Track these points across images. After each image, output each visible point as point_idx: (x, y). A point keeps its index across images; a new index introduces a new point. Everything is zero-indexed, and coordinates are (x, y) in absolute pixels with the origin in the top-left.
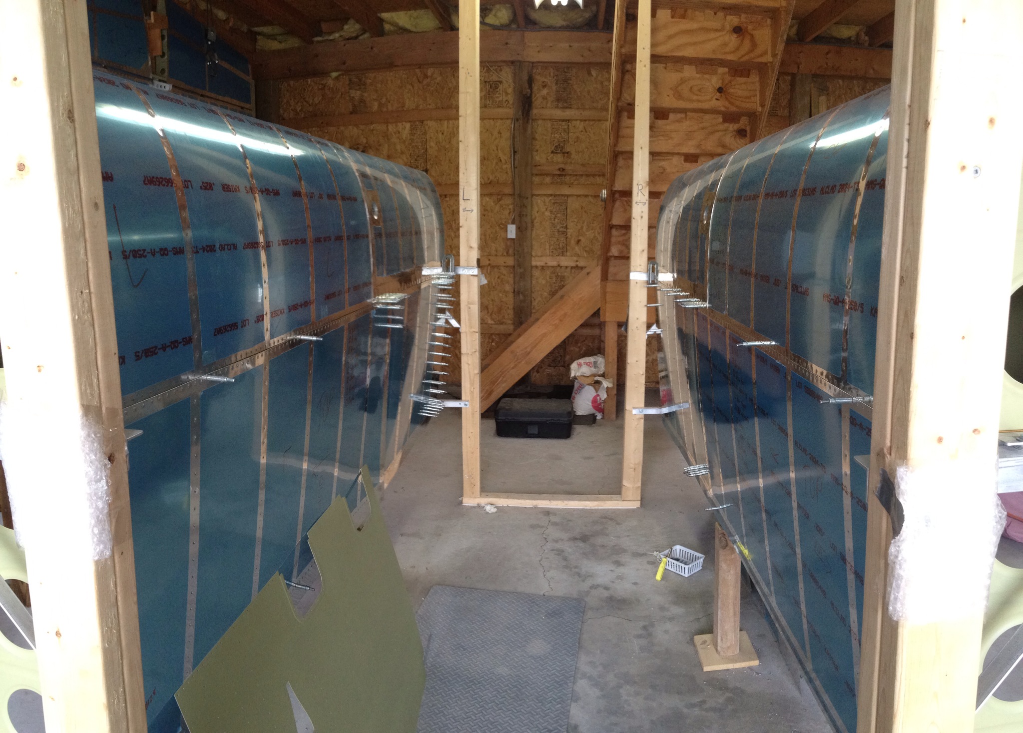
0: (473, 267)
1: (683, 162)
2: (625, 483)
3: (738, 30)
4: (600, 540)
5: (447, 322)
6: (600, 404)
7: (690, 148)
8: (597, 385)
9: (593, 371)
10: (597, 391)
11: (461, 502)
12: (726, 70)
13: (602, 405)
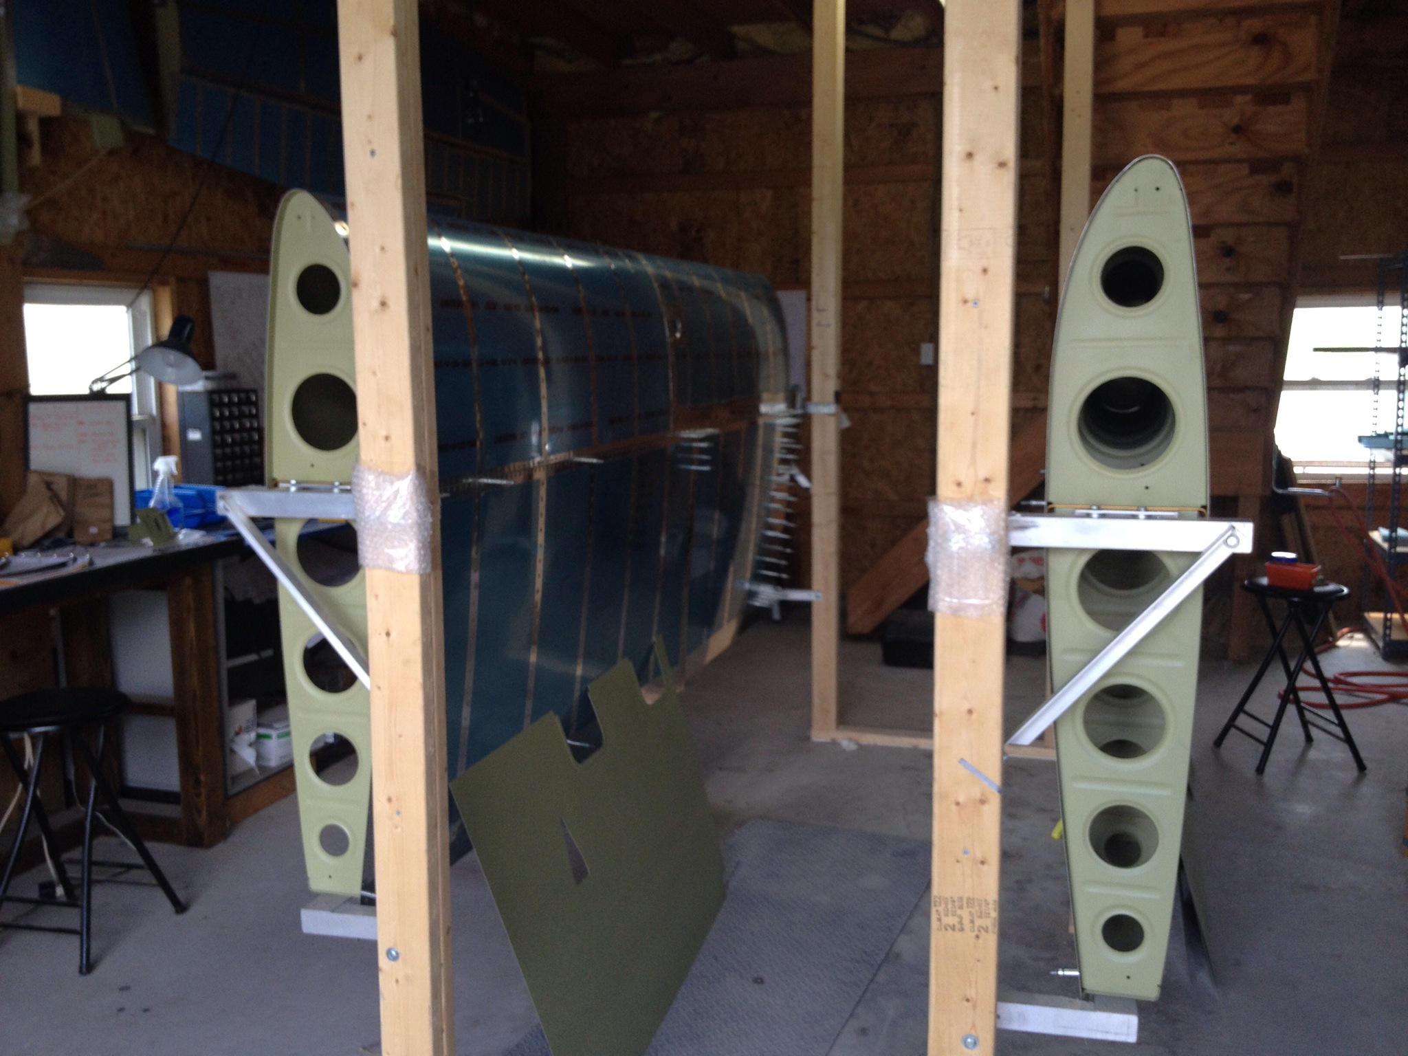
0: (827, 404)
3: (1261, 40)
5: (792, 479)
11: (808, 738)
12: (1249, 97)
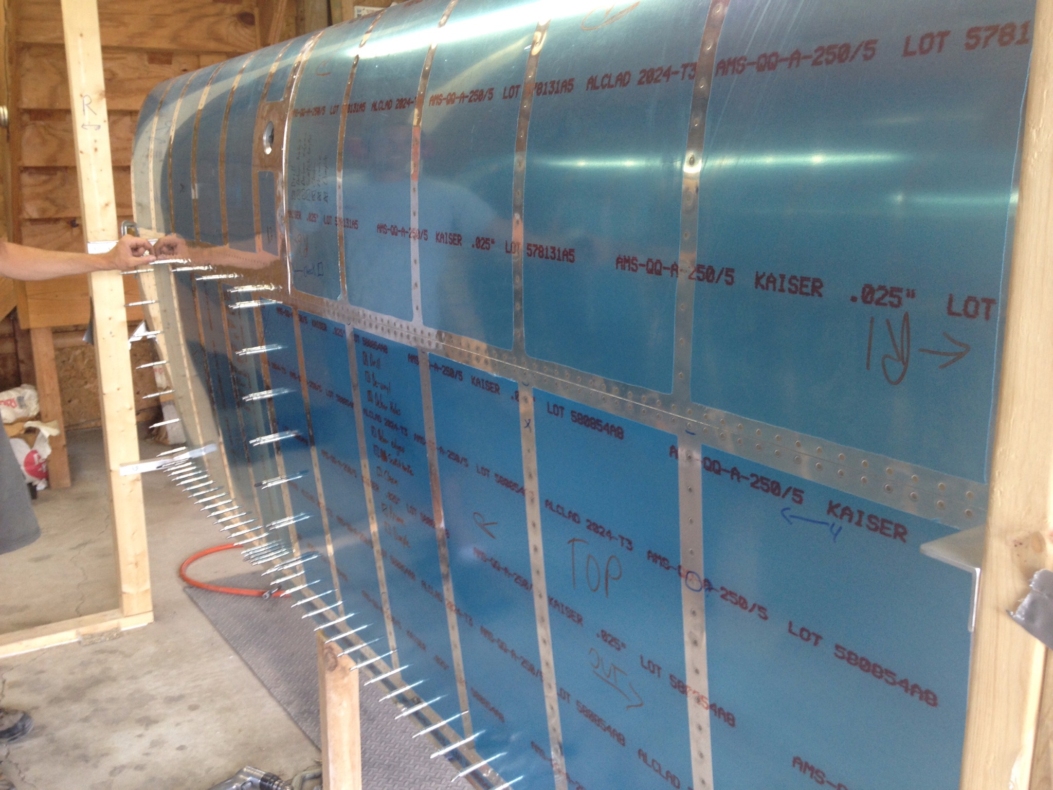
1: (146, 63)
2: (126, 588)
4: (103, 693)
6: (40, 465)
7: (158, 41)
8: (30, 437)
9: (20, 412)
10: (31, 445)
13: (44, 466)
